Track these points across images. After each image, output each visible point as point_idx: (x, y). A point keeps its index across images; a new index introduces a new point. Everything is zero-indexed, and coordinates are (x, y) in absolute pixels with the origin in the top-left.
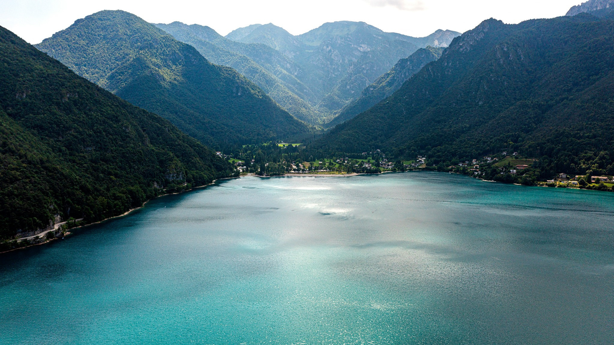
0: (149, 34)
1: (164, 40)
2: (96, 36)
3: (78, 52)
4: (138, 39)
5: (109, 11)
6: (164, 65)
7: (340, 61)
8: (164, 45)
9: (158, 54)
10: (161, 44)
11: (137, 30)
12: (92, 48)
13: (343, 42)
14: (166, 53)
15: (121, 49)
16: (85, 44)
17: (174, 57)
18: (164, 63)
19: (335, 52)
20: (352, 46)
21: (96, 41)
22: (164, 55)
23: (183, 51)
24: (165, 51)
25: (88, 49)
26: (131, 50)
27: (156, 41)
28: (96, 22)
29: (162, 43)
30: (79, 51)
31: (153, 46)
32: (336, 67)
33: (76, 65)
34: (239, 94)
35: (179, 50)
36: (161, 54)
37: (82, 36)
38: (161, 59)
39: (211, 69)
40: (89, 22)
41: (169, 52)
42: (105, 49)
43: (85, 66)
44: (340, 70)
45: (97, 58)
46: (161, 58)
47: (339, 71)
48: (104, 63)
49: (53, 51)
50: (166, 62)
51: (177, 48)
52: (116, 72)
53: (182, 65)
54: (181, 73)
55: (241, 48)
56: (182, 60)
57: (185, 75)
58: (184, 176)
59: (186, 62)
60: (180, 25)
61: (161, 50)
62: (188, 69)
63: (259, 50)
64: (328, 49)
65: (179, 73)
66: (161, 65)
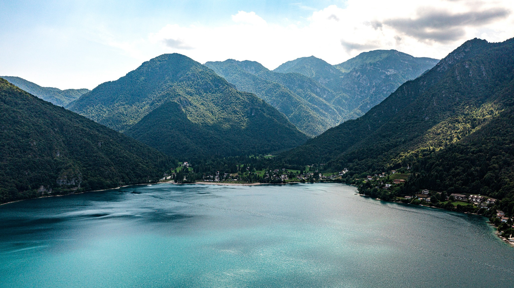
1: (201, 74)
2: (154, 73)
4: (182, 74)
5: (167, 54)
6: (197, 93)
7: (367, 85)
9: (193, 85)
10: (197, 77)
11: (183, 67)
12: (148, 82)
13: (372, 68)
14: (200, 83)
16: (144, 79)
17: (206, 86)
18: (197, 91)
19: (363, 77)
20: (381, 70)
21: (152, 77)
22: (198, 85)
23: (214, 82)
24: (199, 82)
25: (145, 84)
27: (193, 75)
28: (156, 63)
29: (198, 76)
30: (138, 85)
31: (190, 79)
32: (363, 90)
33: (132, 95)
34: (253, 115)
35: (211, 81)
36: (196, 84)
37: (144, 74)
38: (195, 88)
39: (234, 95)
40: (151, 63)
41: (202, 83)
43: (139, 96)
44: (366, 92)
46: (195, 87)
49: (119, 85)
50: (198, 91)
51: (210, 79)
53: (212, 92)
54: (209, 99)
55: (280, 77)
56: (213, 88)
57: (212, 100)
58: (78, 181)
59: (215, 90)
60: (232, 61)
61: (197, 82)
62: (216, 95)
63: (294, 78)
64: (357, 74)
65: (207, 99)
66: (194, 93)
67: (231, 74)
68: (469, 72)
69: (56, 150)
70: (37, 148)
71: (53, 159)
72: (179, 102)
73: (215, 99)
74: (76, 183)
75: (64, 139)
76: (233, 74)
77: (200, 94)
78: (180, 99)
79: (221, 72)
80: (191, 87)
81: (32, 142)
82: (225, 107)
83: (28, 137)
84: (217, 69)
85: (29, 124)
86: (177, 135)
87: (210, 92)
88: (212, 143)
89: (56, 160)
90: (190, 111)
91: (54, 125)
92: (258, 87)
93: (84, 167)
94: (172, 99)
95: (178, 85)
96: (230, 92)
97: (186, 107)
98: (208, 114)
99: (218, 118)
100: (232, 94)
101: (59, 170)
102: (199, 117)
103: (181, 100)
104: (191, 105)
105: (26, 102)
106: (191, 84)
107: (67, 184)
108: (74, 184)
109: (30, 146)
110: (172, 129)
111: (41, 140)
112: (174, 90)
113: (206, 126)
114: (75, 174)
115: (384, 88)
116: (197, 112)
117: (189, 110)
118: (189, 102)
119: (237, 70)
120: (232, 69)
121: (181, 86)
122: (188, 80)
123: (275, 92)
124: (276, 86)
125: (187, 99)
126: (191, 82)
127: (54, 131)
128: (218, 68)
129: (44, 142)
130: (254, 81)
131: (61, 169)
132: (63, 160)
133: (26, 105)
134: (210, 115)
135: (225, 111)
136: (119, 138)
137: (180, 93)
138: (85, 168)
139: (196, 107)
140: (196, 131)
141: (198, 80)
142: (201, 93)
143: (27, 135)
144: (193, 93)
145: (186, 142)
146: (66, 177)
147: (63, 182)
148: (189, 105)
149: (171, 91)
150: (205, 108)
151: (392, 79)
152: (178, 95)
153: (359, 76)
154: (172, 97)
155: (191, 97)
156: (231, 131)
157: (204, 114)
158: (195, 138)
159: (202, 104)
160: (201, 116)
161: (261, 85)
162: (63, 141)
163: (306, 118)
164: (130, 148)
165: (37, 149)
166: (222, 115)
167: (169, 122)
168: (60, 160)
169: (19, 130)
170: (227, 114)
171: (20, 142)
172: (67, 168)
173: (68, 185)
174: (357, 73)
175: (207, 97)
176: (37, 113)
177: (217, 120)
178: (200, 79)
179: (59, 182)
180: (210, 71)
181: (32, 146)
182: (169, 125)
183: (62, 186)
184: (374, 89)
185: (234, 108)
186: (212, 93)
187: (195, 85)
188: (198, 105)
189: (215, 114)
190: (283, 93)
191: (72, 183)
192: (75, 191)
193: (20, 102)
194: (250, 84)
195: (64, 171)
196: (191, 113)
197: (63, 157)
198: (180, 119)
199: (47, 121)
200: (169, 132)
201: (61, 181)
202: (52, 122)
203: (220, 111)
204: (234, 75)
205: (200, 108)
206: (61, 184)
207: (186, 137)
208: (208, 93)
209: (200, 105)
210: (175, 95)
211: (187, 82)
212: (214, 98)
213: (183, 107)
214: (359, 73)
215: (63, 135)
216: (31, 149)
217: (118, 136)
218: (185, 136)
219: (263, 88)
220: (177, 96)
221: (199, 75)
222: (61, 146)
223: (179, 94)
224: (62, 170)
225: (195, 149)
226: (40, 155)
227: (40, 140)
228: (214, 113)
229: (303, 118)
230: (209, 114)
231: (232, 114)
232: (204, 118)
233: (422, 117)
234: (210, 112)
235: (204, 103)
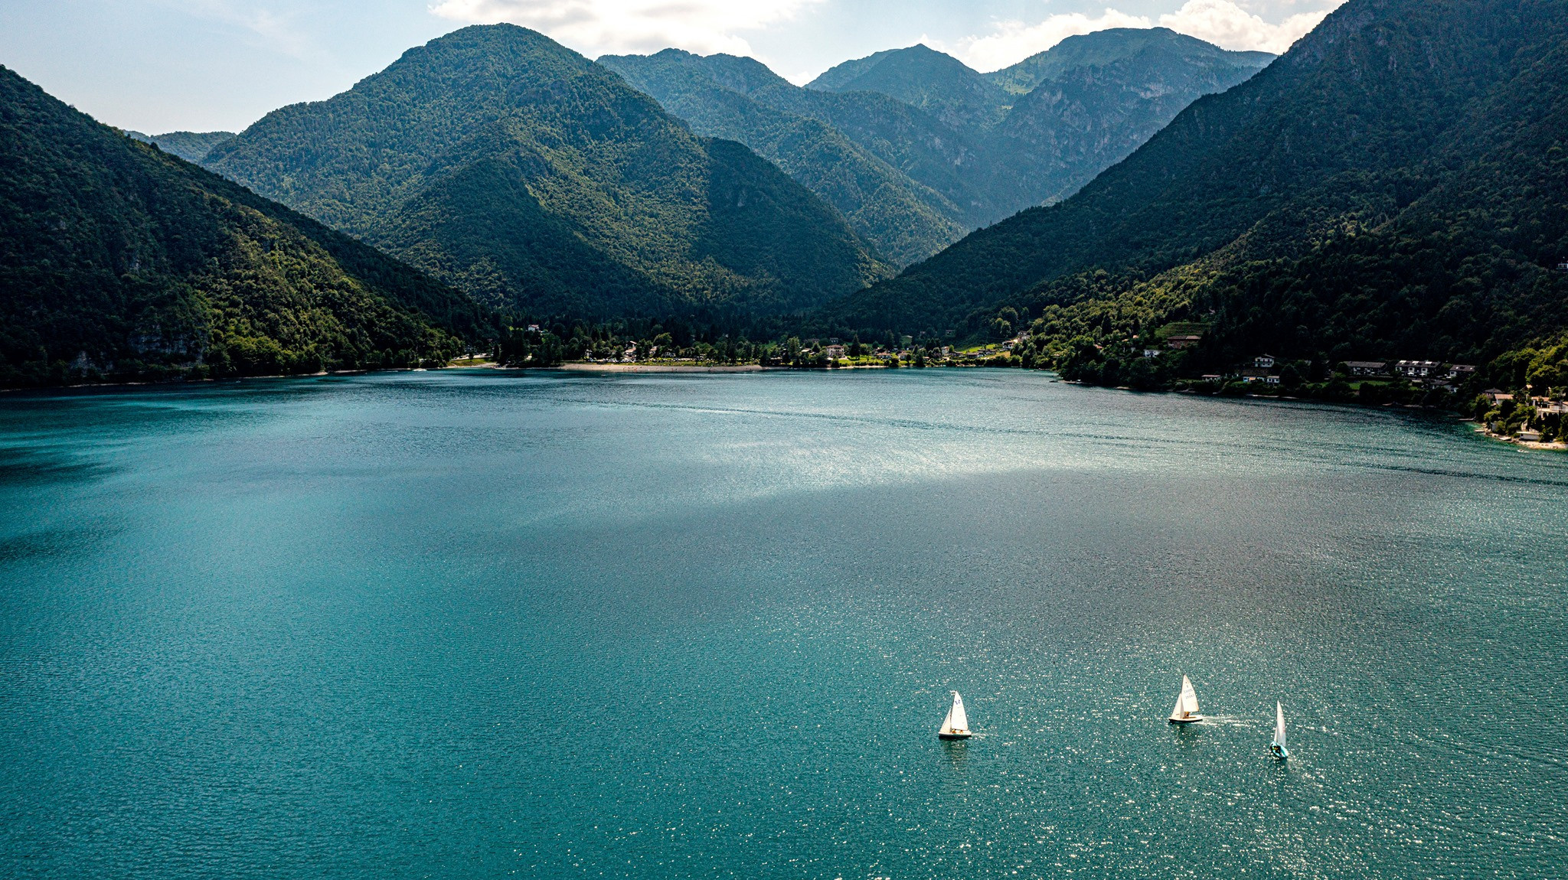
0: (553, 71)
1: (582, 84)
2: (438, 81)
3: (386, 119)
4: (525, 84)
6: (570, 139)
7: (1085, 128)
8: (579, 94)
9: (558, 115)
10: (571, 92)
11: (529, 64)
12: (421, 108)
13: (1099, 79)
14: (580, 111)
15: (481, 108)
16: (408, 99)
17: (598, 121)
18: (569, 135)
19: (1073, 107)
20: (1124, 88)
21: (433, 93)
22: (572, 116)
23: (623, 107)
24: (577, 107)
25: (410, 111)
26: (503, 109)
27: (559, 86)
28: (445, 51)
29: (575, 90)
30: (390, 116)
31: (550, 97)
32: (1072, 143)
33: (371, 145)
34: (740, 205)
35: (614, 105)
36: (566, 114)
37: (408, 82)
38: (565, 126)
39: (682, 147)
40: (431, 53)
41: (586, 109)
42: (447, 109)
43: (392, 147)
44: (1082, 150)
45: (422, 130)
46: (563, 123)
47: (1078, 153)
48: (433, 140)
49: (331, 115)
50: (574, 132)
51: (610, 101)
52: (444, 157)
53: (616, 138)
54: (608, 157)
55: (822, 105)
56: (618, 127)
57: (616, 161)
58: (196, 344)
59: (626, 132)
60: (678, 56)
61: (569, 107)
62: (628, 147)
63: (864, 106)
64: (1054, 98)
65: (602, 157)
66: (561, 139)
67: (675, 92)
68: (1388, 57)
69: (131, 250)
70: (68, 238)
71: (118, 275)
72: (513, 163)
73: (626, 159)
74: (189, 349)
75: (155, 225)
76: (680, 92)
77: (578, 143)
78: (517, 153)
79: (644, 85)
80: (551, 121)
81: (55, 221)
82: (656, 181)
83: (41, 208)
84: (632, 76)
85: (48, 169)
86: (506, 254)
87: (609, 139)
88: (616, 281)
89: (127, 280)
90: (547, 192)
91: (126, 182)
92: (757, 131)
93: (216, 306)
94: (492, 155)
95: (514, 115)
96: (671, 137)
97: (537, 180)
98: (604, 200)
99: (634, 214)
100: (675, 142)
101: (137, 307)
102: (576, 210)
103: (520, 158)
104: (551, 173)
105: (39, 114)
106: (551, 113)
107: (162, 351)
108: (184, 352)
109: (47, 233)
110: (493, 238)
111: (83, 219)
112: (500, 127)
113: (598, 234)
114: (188, 323)
115: (1135, 137)
116: (571, 195)
117: (544, 186)
118: (546, 165)
119: (693, 82)
120: (677, 78)
121: (520, 117)
122: (545, 102)
123: (808, 147)
124: (811, 129)
125: (538, 155)
126: (552, 108)
127: (126, 199)
128: (637, 75)
129: (91, 224)
130: (743, 111)
131: (145, 304)
132: (151, 280)
133: (38, 121)
134: (611, 204)
135: (656, 193)
136: (329, 241)
137: (518, 138)
138: (217, 311)
139: (565, 178)
140: (568, 245)
141: (575, 101)
142: (583, 141)
143: (40, 202)
144: (559, 140)
145: (535, 274)
146: (158, 327)
147: (149, 343)
148: (546, 172)
149: (490, 132)
150: (595, 184)
151: (1158, 109)
152: (511, 142)
153: (1061, 102)
154: (492, 150)
155: (552, 151)
156: (674, 251)
157: (590, 201)
158: (562, 266)
159: (586, 172)
160: (582, 207)
161: (764, 126)
162: (153, 231)
163: (901, 224)
164: (363, 272)
165: (68, 241)
166: (646, 206)
167: (485, 218)
168: (142, 281)
169: (13, 185)
170: (662, 202)
171: (19, 220)
172: (160, 304)
173: (164, 353)
174: (1054, 94)
175: (601, 152)
176: (71, 145)
177: (632, 219)
178: (581, 98)
179: (137, 343)
180: (610, 79)
181: (54, 234)
182: (485, 226)
183: (146, 354)
184: (1106, 140)
185: (684, 185)
186: (617, 141)
187: (564, 116)
188: (573, 174)
189: (624, 202)
190: (831, 149)
191: (179, 349)
192: (186, 372)
193: (20, 112)
194: (730, 121)
195: (152, 311)
196: (551, 197)
197: (151, 274)
198: (516, 211)
199: (105, 170)
200: (482, 244)
201: (144, 339)
202: (119, 174)
203: (640, 192)
204: (683, 95)
205: (577, 183)
206: (142, 349)
207: (536, 262)
208: (604, 139)
209: (580, 174)
210: (501, 143)
211: (541, 106)
212: (623, 156)
213: (527, 177)
214: (1059, 96)
215: (151, 212)
216: (50, 242)
217: (323, 236)
218: (532, 258)
219: (772, 135)
220: (508, 146)
221: (576, 87)
222: (145, 241)
223: (516, 141)
224: (146, 309)
225: (564, 296)
226: (77, 260)
227: (81, 219)
228: (621, 198)
229: (892, 223)
230: (607, 202)
231: (676, 203)
232: (592, 213)
233: (1250, 186)
234: (609, 195)
235: (593, 168)
